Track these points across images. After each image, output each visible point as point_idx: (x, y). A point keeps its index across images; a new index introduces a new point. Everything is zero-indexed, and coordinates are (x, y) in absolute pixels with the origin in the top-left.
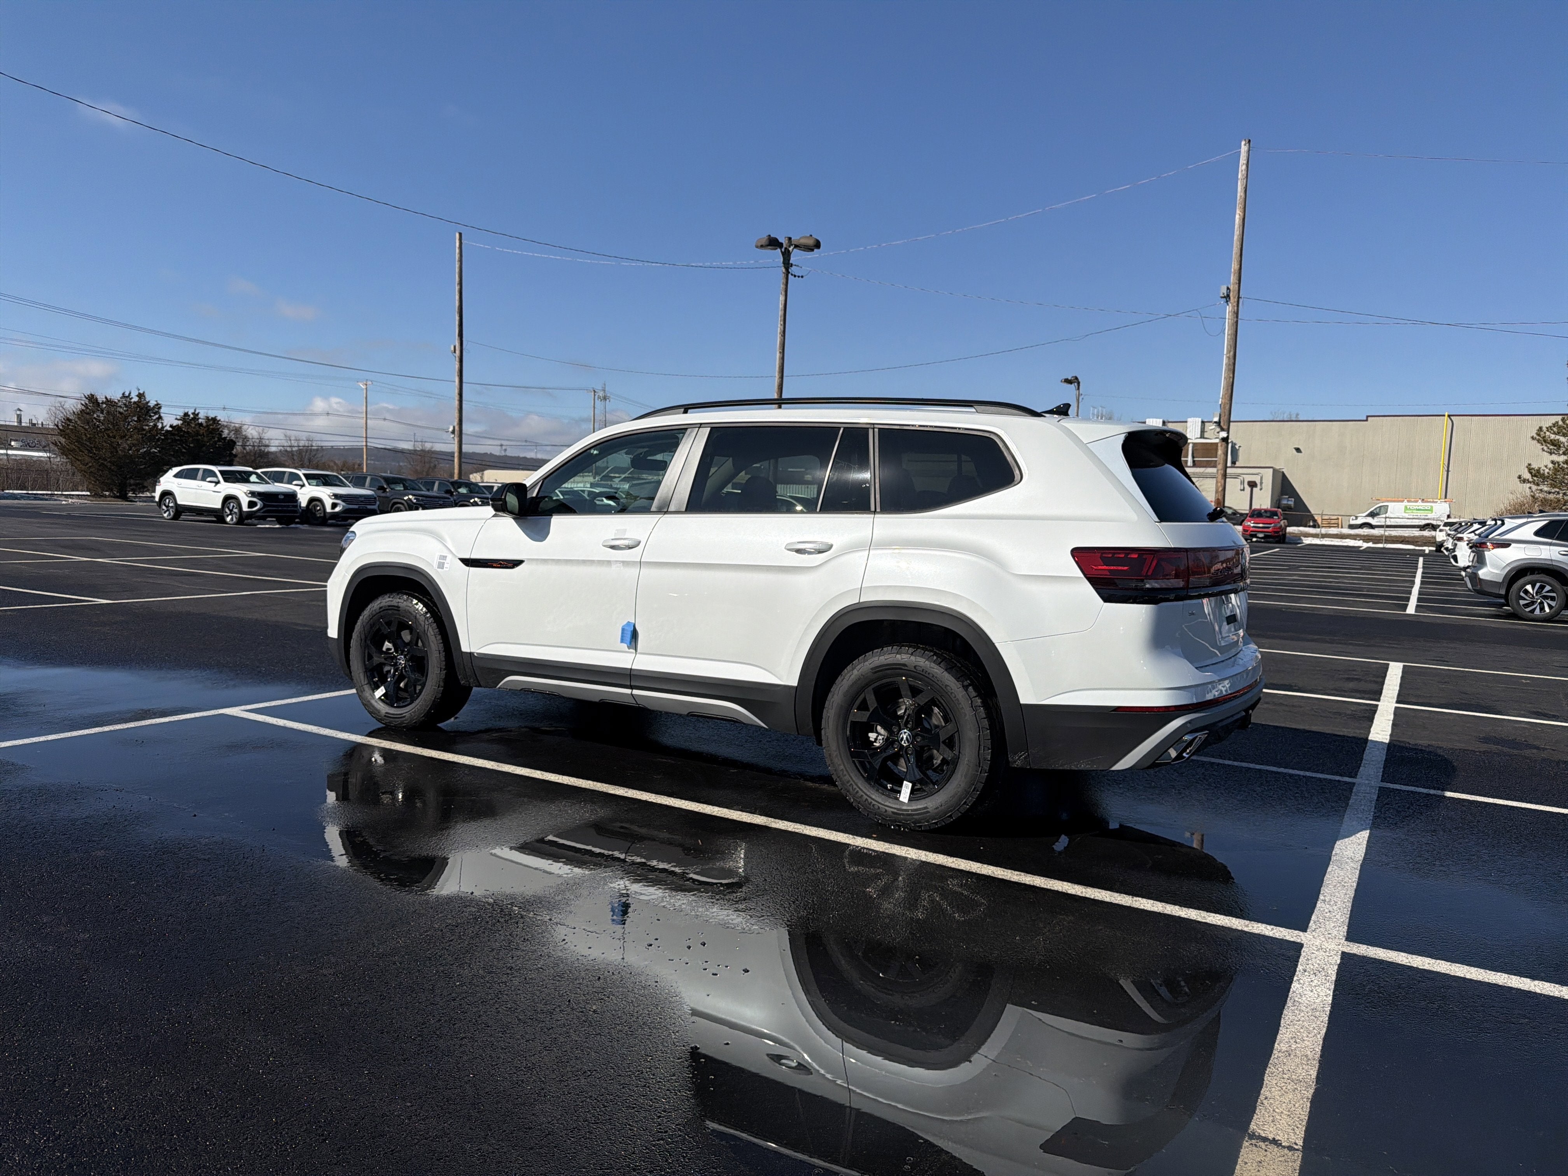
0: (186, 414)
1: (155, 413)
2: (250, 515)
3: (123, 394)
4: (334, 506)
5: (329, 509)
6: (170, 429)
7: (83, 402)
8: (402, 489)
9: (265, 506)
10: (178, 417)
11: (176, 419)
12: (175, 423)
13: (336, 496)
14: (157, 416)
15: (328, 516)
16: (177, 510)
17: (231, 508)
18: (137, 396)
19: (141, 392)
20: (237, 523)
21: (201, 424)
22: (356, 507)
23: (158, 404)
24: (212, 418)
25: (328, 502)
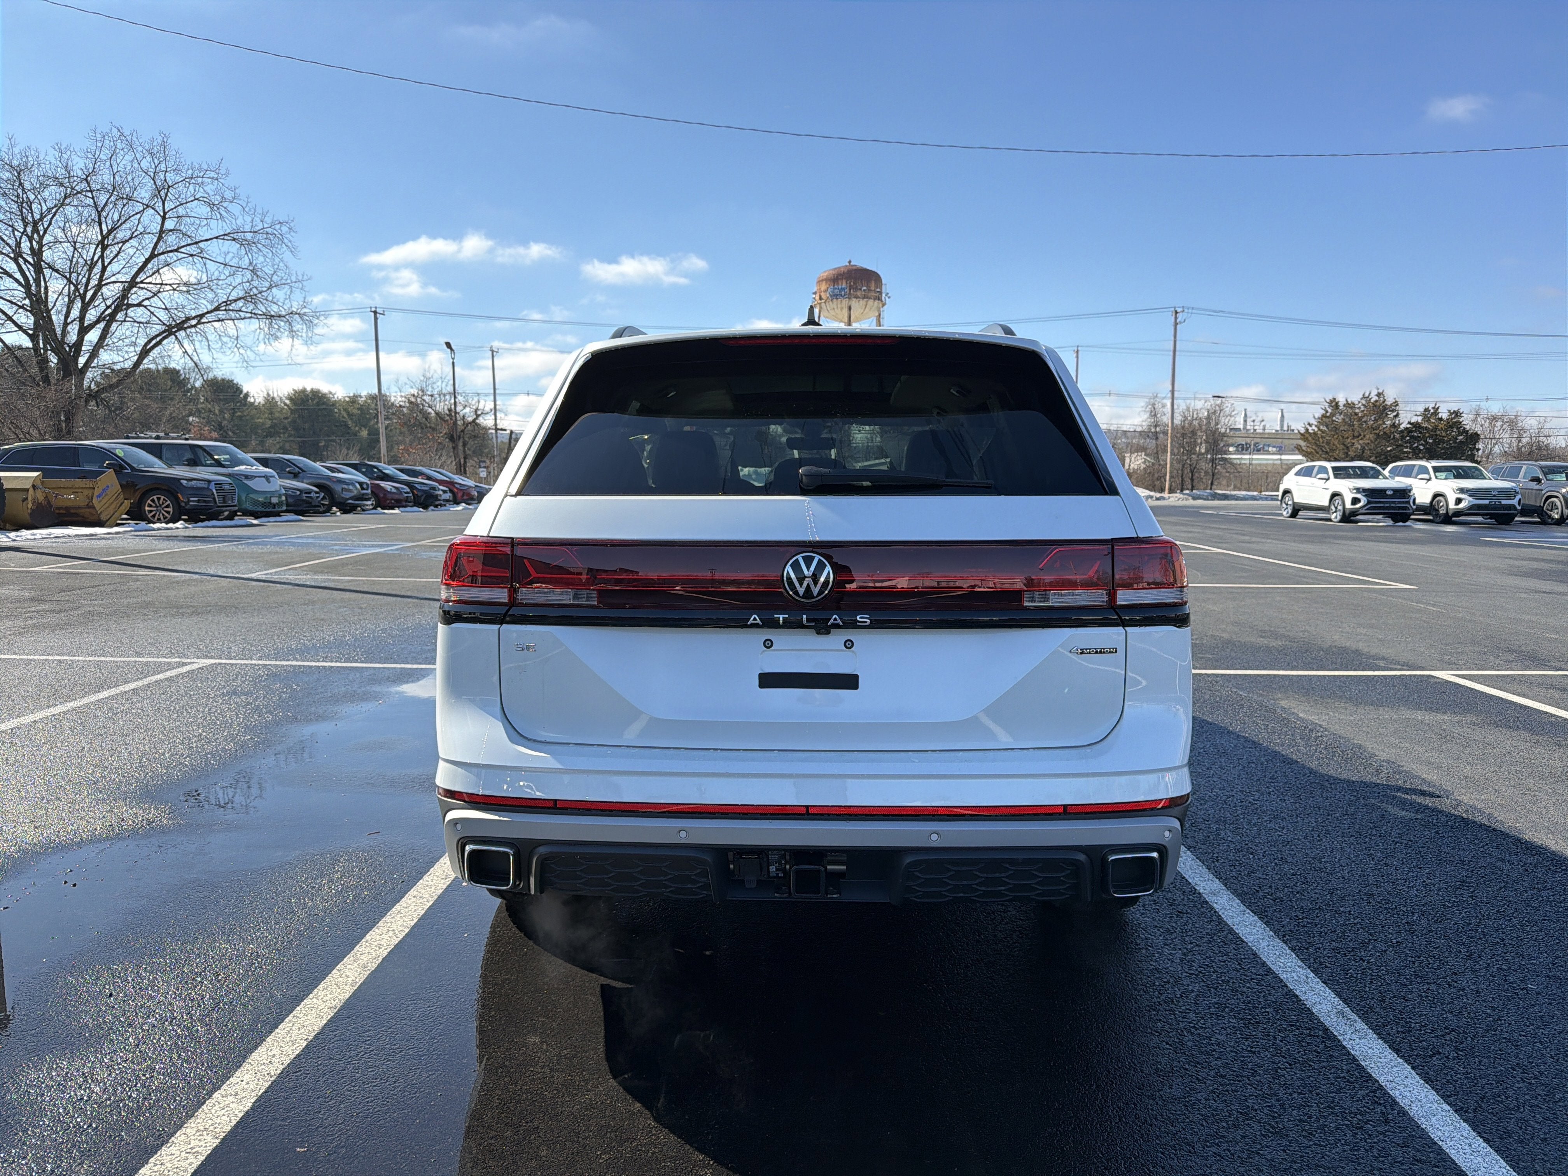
0: (1426, 410)
1: (1393, 411)
2: (1354, 513)
3: (1364, 395)
4: (1459, 501)
5: (1452, 506)
6: (1409, 426)
7: (1323, 407)
8: (1565, 479)
9: (1369, 502)
10: (1418, 413)
11: (1416, 415)
12: (1414, 420)
13: (1462, 490)
14: (1395, 414)
15: (1450, 513)
16: (1294, 508)
17: (1336, 505)
18: (1377, 395)
19: (1380, 391)
20: (1340, 522)
21: (1441, 419)
22: (1487, 502)
23: (1396, 402)
24: (1454, 412)
25: (1452, 498)
